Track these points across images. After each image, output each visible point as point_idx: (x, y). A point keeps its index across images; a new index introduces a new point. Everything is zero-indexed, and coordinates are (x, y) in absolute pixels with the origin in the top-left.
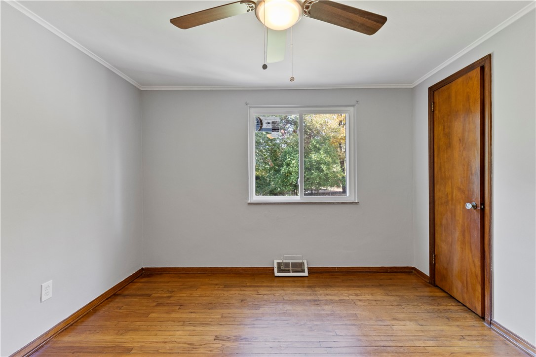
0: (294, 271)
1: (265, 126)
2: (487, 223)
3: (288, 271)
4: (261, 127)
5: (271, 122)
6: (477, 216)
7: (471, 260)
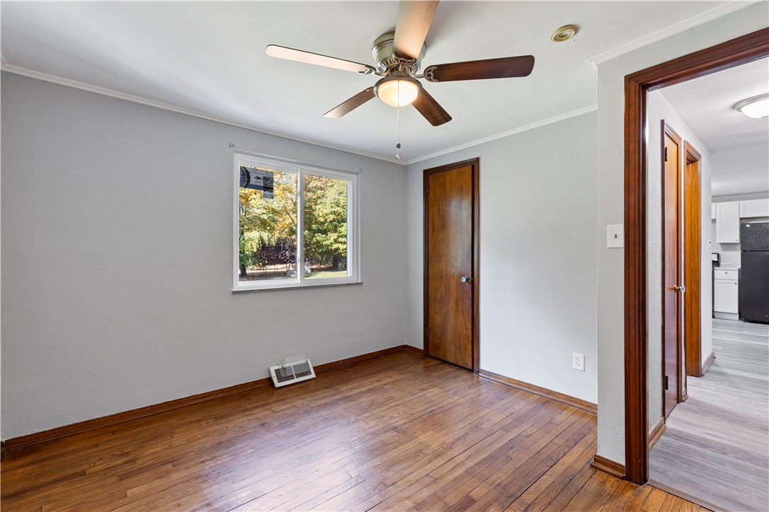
0: (298, 376)
1: (253, 181)
2: (475, 292)
3: (292, 377)
4: (249, 181)
5: (261, 176)
6: (468, 287)
7: (463, 324)
